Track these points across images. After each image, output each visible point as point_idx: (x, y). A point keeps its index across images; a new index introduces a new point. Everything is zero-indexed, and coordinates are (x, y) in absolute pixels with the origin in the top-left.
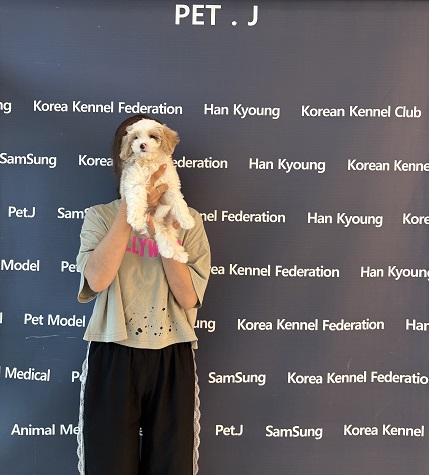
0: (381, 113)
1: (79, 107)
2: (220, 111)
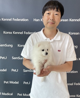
1: (3, 19)
2: (37, 20)
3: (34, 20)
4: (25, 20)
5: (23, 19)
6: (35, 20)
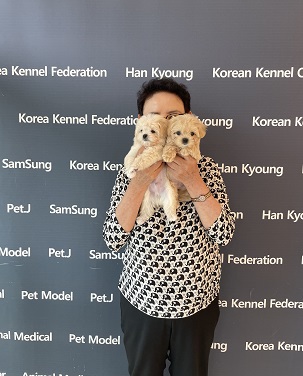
0: (285, 74)
2: (140, 74)
3: (127, 72)
5: (88, 70)
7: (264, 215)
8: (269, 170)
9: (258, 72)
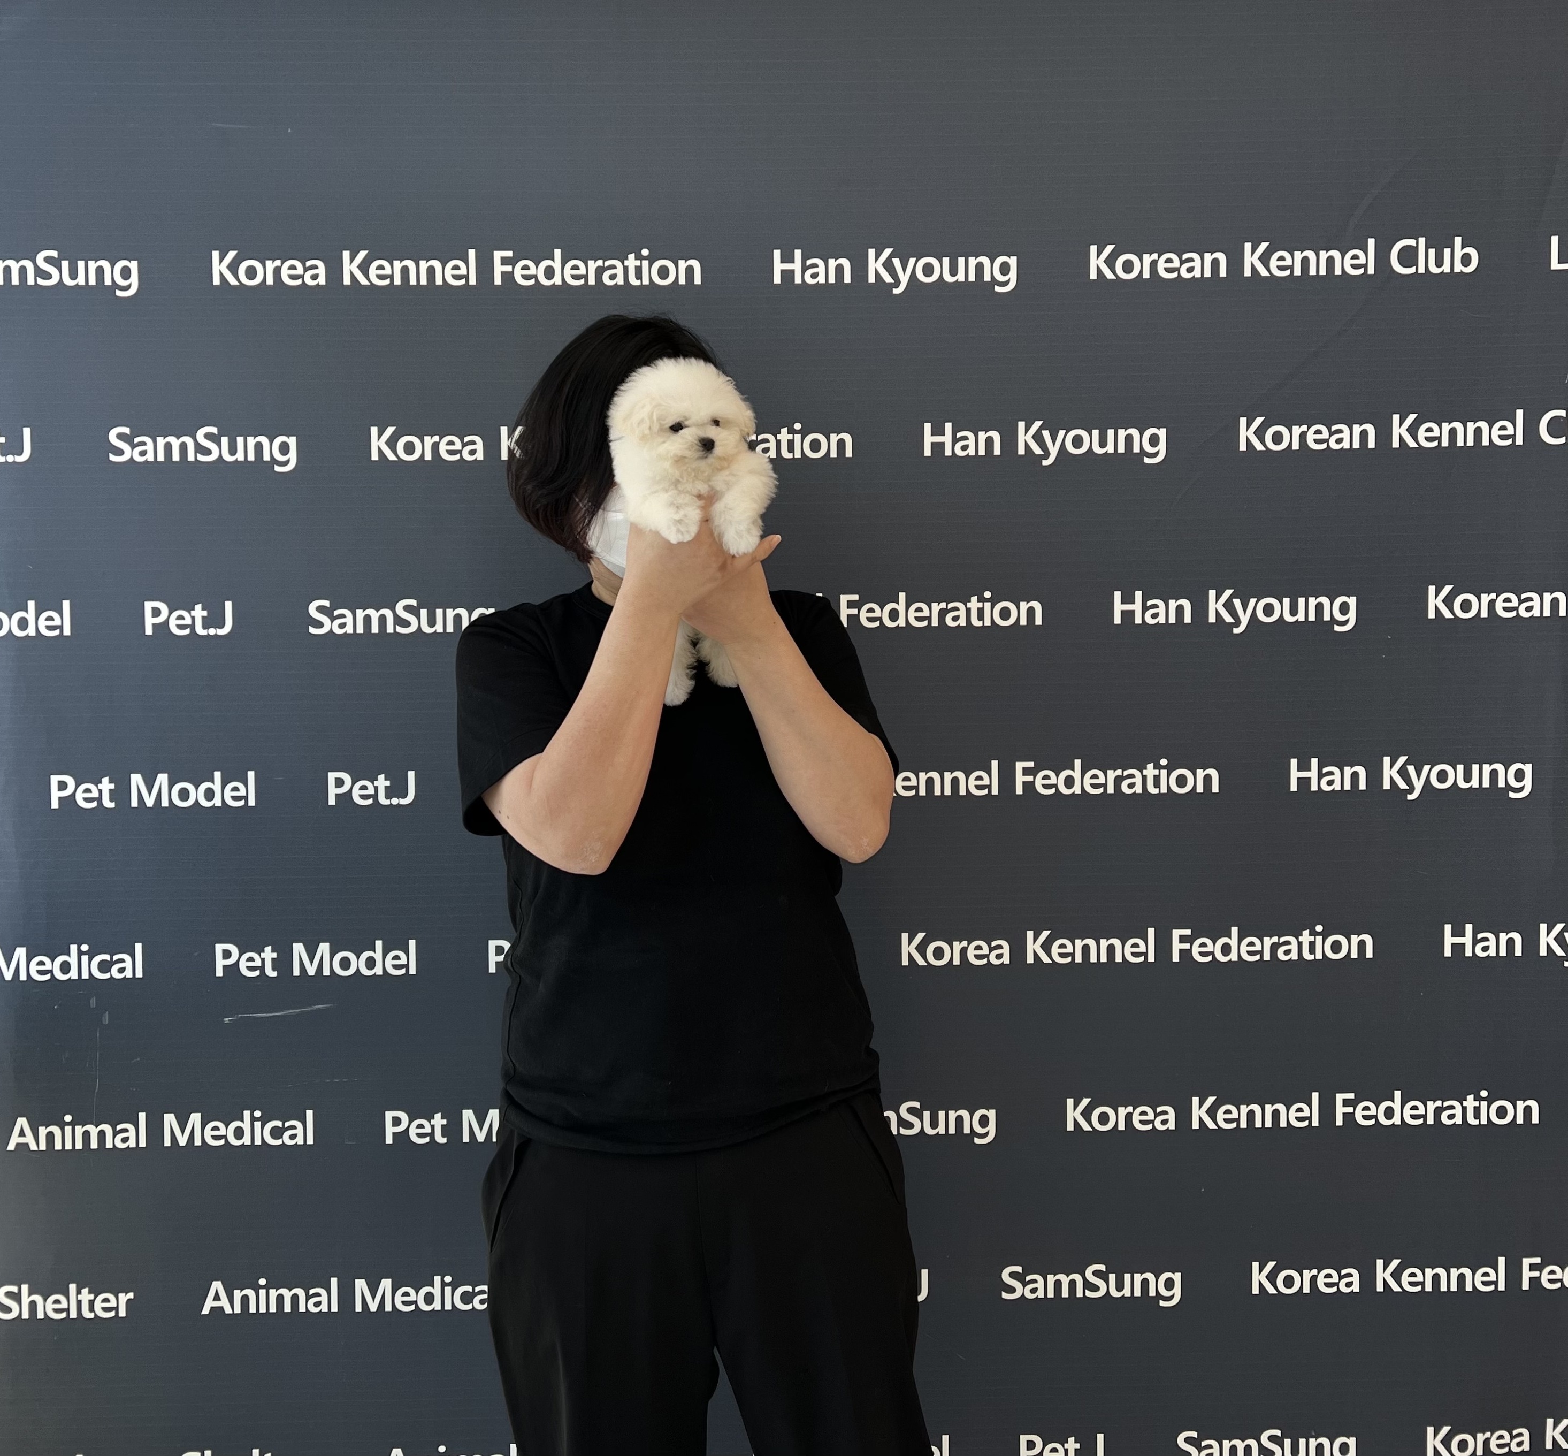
0: (1346, 263)
2: (823, 272)
3: (778, 266)
4: (663, 273)
5: (632, 262)
6: (797, 266)
7: (1295, 774)
8: (1306, 610)
9: (1251, 259)
